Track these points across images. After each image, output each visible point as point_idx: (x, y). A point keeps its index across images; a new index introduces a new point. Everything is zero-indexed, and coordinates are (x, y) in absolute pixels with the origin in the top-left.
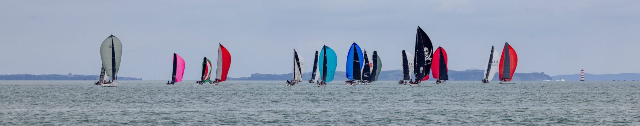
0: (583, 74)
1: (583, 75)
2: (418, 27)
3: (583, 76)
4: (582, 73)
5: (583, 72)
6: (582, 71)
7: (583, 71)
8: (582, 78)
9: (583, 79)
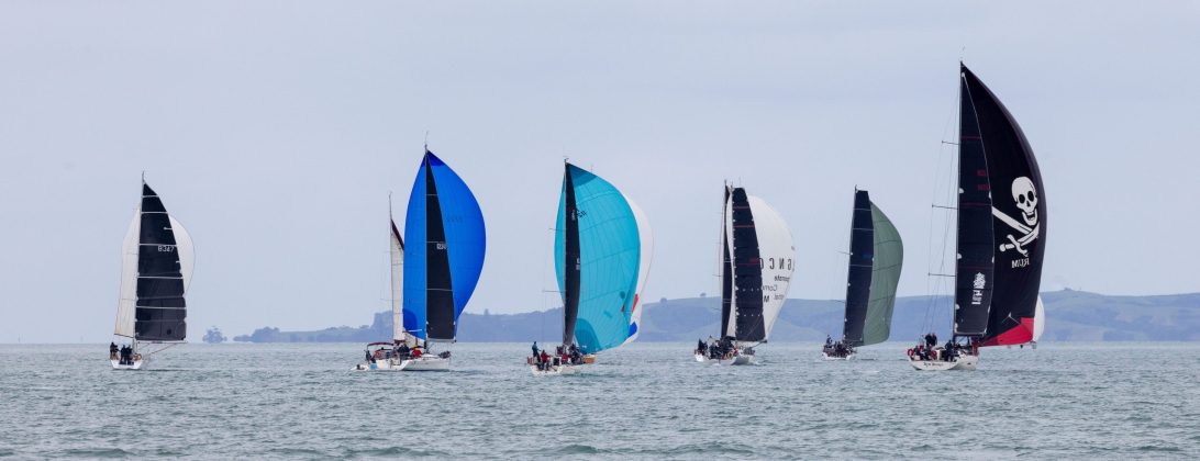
2: (964, 69)
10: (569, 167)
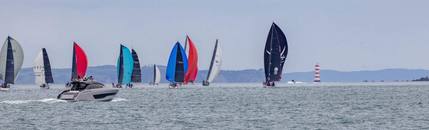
0: (318, 71)
1: (318, 73)
3: (318, 75)
4: (316, 70)
5: (318, 68)
6: (316, 66)
7: (318, 66)
8: (316, 77)
9: (319, 79)
10: (121, 45)
